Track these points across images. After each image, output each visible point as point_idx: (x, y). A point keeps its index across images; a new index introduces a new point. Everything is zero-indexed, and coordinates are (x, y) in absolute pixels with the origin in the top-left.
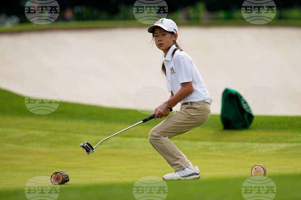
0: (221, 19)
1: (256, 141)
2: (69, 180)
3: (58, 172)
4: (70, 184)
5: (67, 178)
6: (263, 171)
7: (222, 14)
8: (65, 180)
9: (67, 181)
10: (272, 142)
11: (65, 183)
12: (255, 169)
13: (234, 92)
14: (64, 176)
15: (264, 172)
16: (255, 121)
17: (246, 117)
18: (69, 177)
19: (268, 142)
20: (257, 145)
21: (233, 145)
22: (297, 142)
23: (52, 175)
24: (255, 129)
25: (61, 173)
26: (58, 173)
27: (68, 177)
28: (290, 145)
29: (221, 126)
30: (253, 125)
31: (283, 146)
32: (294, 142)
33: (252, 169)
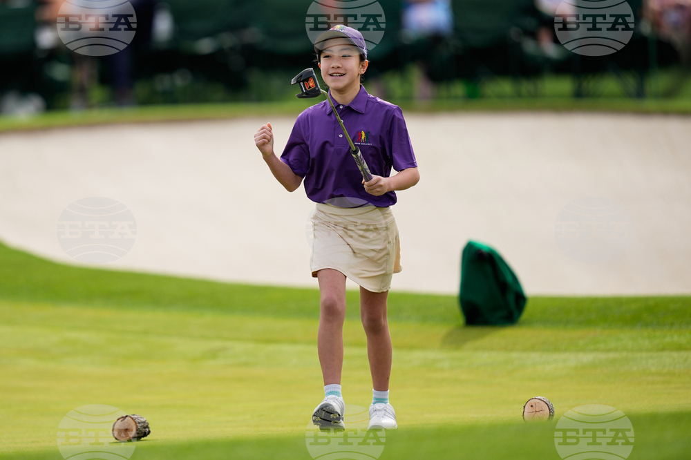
0: (456, 97)
1: (532, 349)
2: (149, 432)
3: (127, 416)
4: (152, 440)
5: (145, 428)
6: (548, 411)
7: (459, 89)
8: (143, 433)
9: (145, 435)
10: (566, 350)
11: (142, 439)
12: (532, 406)
13: (485, 250)
14: (139, 423)
15: (550, 412)
16: (529, 308)
17: (511, 298)
18: (149, 426)
19: (556, 349)
20: (535, 356)
21: (484, 357)
22: (616, 350)
23: (115, 423)
24: (529, 323)
25: (132, 418)
26: (127, 418)
27: (147, 427)
28: (603, 356)
29: (460, 319)
30: (525, 315)
31: (587, 358)
32: (609, 350)
33: (524, 407)
